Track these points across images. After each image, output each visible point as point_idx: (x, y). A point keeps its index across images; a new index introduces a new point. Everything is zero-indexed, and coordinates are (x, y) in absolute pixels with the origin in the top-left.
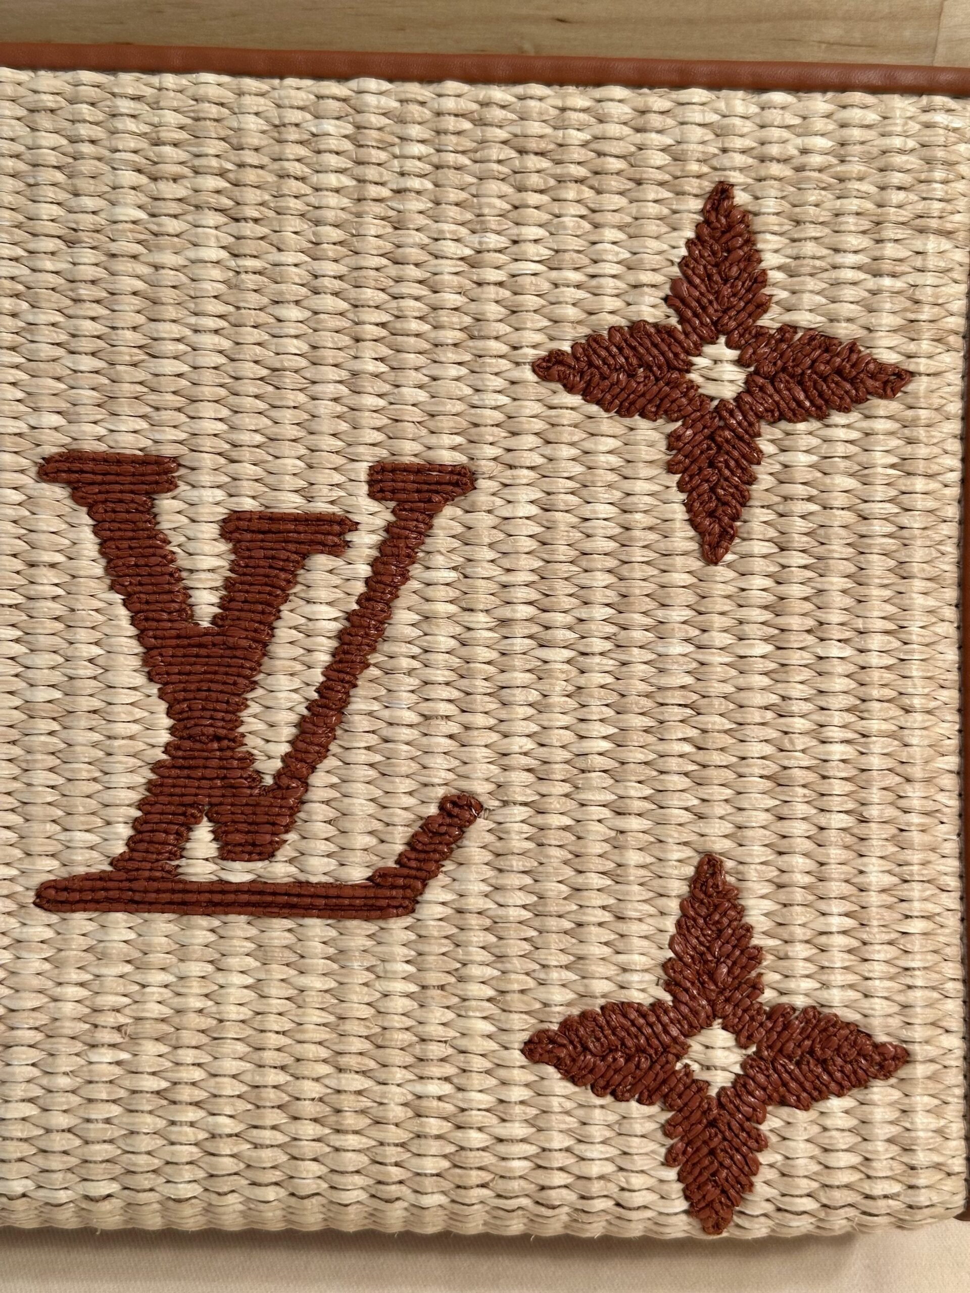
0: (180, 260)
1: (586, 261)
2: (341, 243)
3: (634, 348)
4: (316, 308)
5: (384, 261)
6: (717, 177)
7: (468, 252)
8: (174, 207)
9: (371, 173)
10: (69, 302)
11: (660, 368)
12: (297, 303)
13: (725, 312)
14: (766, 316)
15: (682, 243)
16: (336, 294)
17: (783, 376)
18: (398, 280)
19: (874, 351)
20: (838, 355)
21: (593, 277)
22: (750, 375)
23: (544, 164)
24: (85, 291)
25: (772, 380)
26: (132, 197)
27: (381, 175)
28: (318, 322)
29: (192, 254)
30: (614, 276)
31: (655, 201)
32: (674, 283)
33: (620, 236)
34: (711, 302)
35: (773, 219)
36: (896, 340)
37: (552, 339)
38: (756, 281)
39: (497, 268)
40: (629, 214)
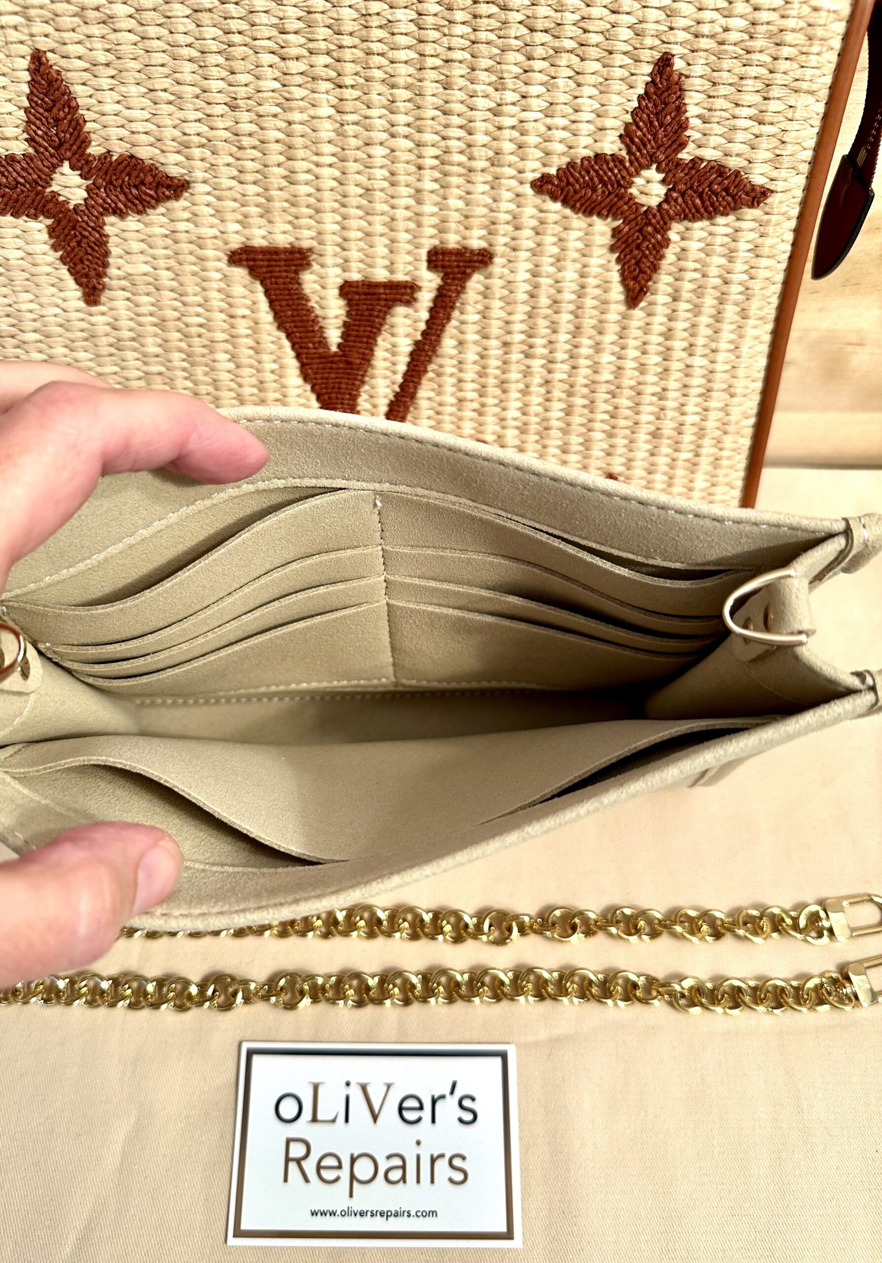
0: (305, 117)
1: (571, 111)
2: (409, 101)
3: (596, 172)
4: (393, 147)
5: (438, 113)
6: (664, 48)
7: (492, 105)
8: (299, 79)
9: (429, 49)
10: (235, 149)
11: (612, 185)
12: (381, 144)
13: (658, 148)
14: (685, 151)
15: (635, 98)
16: (406, 137)
17: (690, 192)
18: (446, 126)
19: (751, 176)
20: (727, 178)
21: (574, 122)
22: (669, 190)
23: (546, 38)
24: (246, 141)
25: (683, 195)
26: (269, 73)
27: (435, 49)
28: (395, 157)
29: (312, 112)
30: (588, 122)
31: (620, 67)
32: (627, 125)
33: (594, 92)
34: (650, 141)
35: (698, 81)
36: (767, 168)
37: (544, 165)
38: (681, 127)
39: (513, 116)
40: (602, 76)
